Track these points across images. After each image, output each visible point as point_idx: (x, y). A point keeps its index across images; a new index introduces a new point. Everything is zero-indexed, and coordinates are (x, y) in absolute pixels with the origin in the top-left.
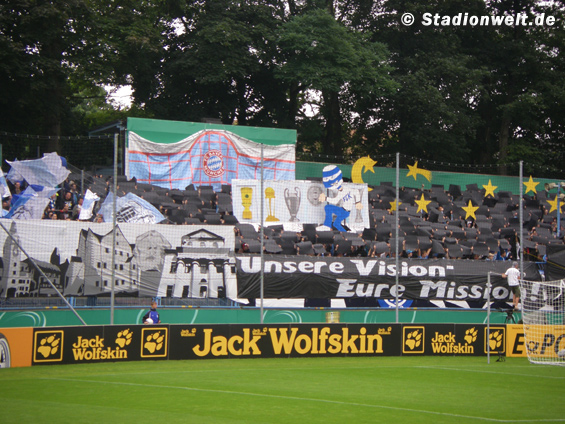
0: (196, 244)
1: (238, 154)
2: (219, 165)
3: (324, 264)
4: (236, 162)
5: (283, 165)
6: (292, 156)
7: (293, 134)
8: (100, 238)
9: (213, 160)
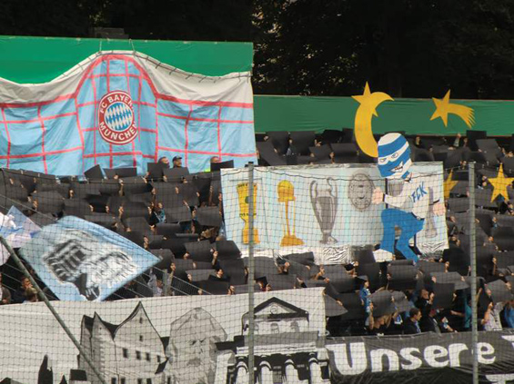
0: (264, 328)
1: (157, 95)
2: (127, 120)
3: (463, 347)
4: (155, 112)
5: (231, 113)
6: (246, 94)
7: (247, 49)
8: (112, 329)
9: (117, 111)
